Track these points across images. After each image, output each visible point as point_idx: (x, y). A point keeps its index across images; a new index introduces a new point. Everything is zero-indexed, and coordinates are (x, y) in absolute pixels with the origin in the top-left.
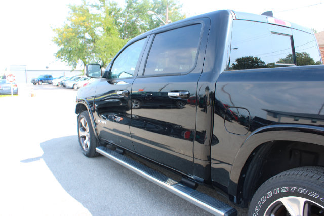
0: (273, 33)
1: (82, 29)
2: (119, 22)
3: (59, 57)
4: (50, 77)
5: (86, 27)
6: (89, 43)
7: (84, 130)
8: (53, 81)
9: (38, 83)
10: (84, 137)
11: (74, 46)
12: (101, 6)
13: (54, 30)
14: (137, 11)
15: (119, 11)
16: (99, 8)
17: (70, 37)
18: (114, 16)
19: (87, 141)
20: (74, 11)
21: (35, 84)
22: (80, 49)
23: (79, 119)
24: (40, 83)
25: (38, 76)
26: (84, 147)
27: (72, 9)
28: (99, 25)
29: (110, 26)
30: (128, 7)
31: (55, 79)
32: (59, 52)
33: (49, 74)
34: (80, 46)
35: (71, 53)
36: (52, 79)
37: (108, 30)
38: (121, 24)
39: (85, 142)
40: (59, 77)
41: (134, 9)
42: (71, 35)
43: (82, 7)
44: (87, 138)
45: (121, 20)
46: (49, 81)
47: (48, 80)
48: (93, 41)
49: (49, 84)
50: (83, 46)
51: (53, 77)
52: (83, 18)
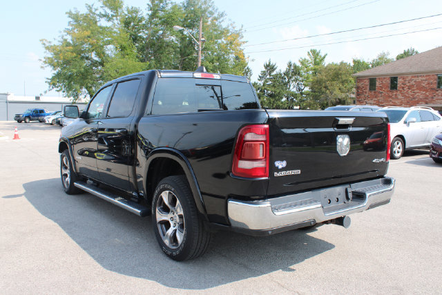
0: (197, 85)
1: (86, 46)
2: (140, 37)
3: (54, 84)
4: (42, 111)
5: (92, 45)
6: (97, 67)
7: (66, 168)
8: (46, 118)
9: (25, 120)
10: (66, 175)
11: (75, 71)
12: (113, 16)
13: (47, 48)
14: (164, 22)
15: (140, 21)
16: (109, 19)
17: (69, 58)
18: (133, 27)
19: (68, 179)
20: (76, 21)
21: (20, 121)
22: (83, 74)
23: (62, 157)
24: (27, 120)
25: (24, 110)
26: (66, 185)
27: (73, 18)
28: (109, 43)
29: (124, 44)
30: (153, 16)
31: (48, 115)
32: (53, 79)
33: (39, 107)
34: (83, 69)
35: (70, 79)
36: (44, 116)
37: (123, 48)
38: (143, 39)
39: (67, 179)
40: (54, 112)
41: (160, 19)
42: (70, 55)
43: (86, 16)
44: (69, 175)
45: (143, 34)
46: (40, 118)
47: (38, 116)
48: (102, 64)
49: (41, 122)
50: (86, 71)
51: (47, 112)
52: (88, 33)
